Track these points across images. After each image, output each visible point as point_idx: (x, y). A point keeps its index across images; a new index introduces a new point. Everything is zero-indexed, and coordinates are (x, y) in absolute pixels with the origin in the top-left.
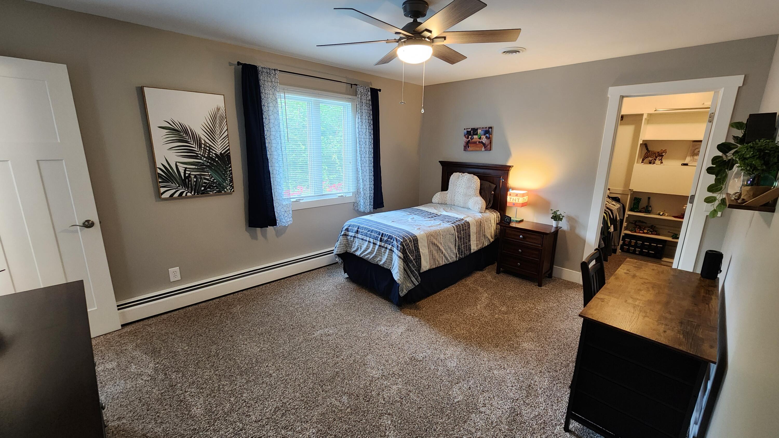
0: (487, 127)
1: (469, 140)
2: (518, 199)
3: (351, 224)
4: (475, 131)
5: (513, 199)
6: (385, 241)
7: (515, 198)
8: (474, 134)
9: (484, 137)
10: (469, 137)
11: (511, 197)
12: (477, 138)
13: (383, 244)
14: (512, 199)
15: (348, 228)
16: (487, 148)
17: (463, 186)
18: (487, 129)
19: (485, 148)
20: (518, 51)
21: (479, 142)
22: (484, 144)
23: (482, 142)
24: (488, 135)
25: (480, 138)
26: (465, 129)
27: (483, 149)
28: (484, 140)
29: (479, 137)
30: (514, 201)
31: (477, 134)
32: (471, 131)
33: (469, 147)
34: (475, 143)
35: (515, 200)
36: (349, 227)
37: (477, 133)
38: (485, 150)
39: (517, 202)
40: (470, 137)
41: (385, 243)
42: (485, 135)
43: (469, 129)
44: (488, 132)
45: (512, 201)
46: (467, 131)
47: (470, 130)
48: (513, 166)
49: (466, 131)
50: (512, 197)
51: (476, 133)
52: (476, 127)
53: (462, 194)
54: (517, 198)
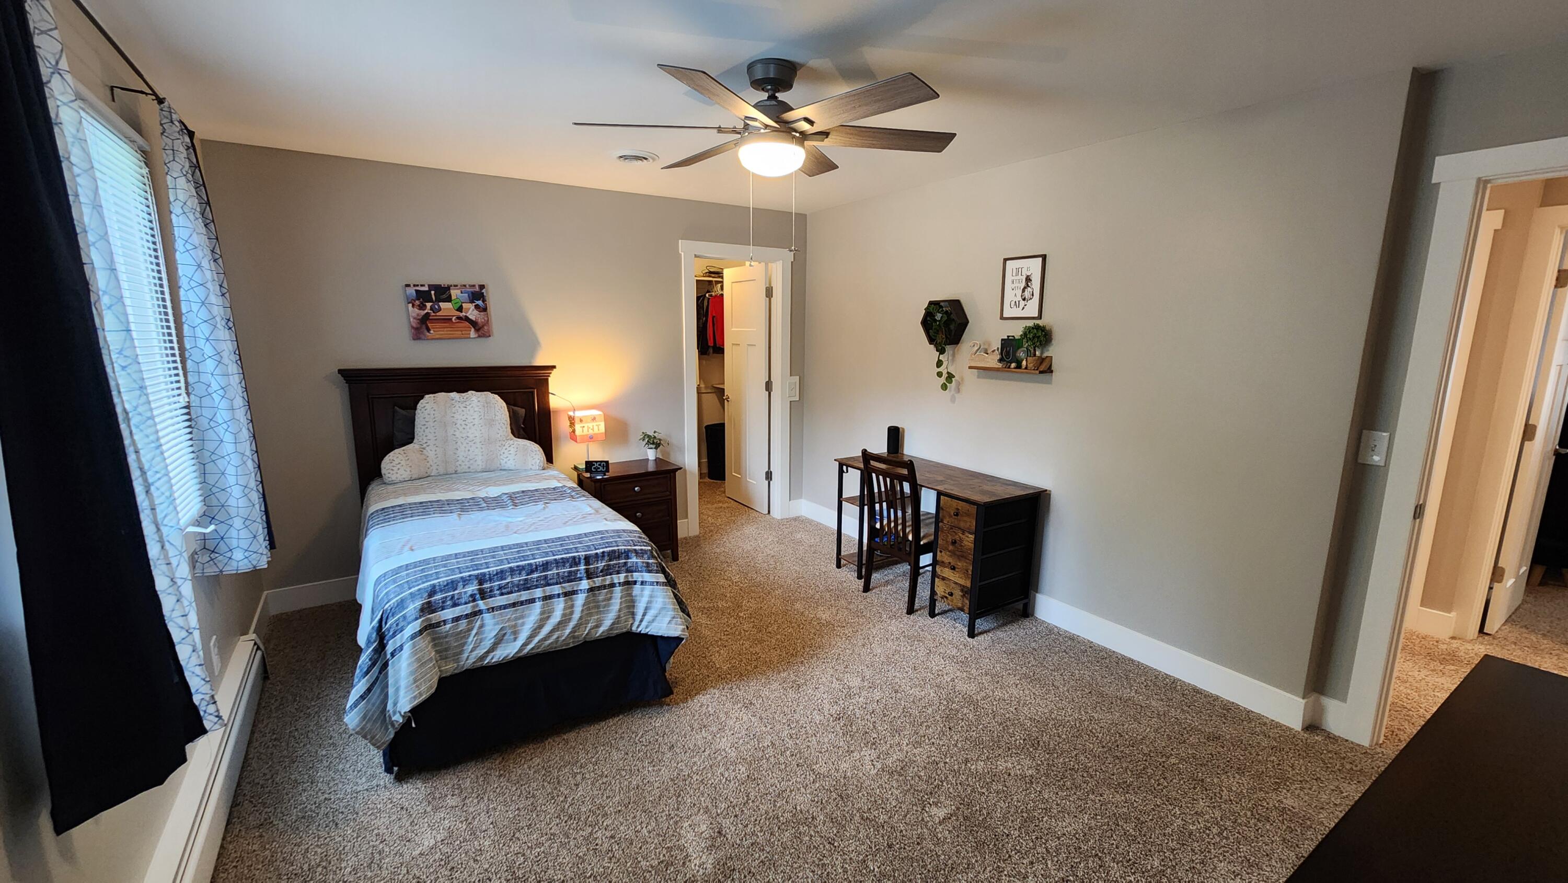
0: (474, 286)
1: (427, 313)
2: (598, 426)
3: (434, 586)
4: (443, 292)
5: (588, 428)
6: (602, 571)
7: (590, 425)
8: (439, 300)
9: (472, 306)
10: (425, 306)
11: (582, 425)
12: (450, 309)
13: (598, 581)
14: (585, 429)
15: (429, 603)
16: (481, 331)
17: (476, 422)
18: (477, 289)
19: (477, 330)
20: (646, 159)
21: (459, 318)
22: (474, 324)
23: (467, 319)
24: (480, 303)
25: (460, 309)
26: (408, 286)
27: (473, 333)
28: (471, 312)
29: (458, 306)
30: (591, 432)
31: (449, 299)
32: (429, 292)
33: (428, 330)
34: (447, 320)
35: (593, 429)
36: (430, 596)
37: (450, 296)
38: (479, 336)
39: (596, 431)
40: (429, 305)
41: (603, 576)
42: (472, 302)
43: (422, 286)
44: (478, 295)
45: (585, 432)
46: (417, 291)
47: (426, 288)
48: (554, 367)
49: (411, 291)
50: (586, 425)
51: (444, 296)
52: (443, 281)
53: (478, 440)
54: (595, 424)
